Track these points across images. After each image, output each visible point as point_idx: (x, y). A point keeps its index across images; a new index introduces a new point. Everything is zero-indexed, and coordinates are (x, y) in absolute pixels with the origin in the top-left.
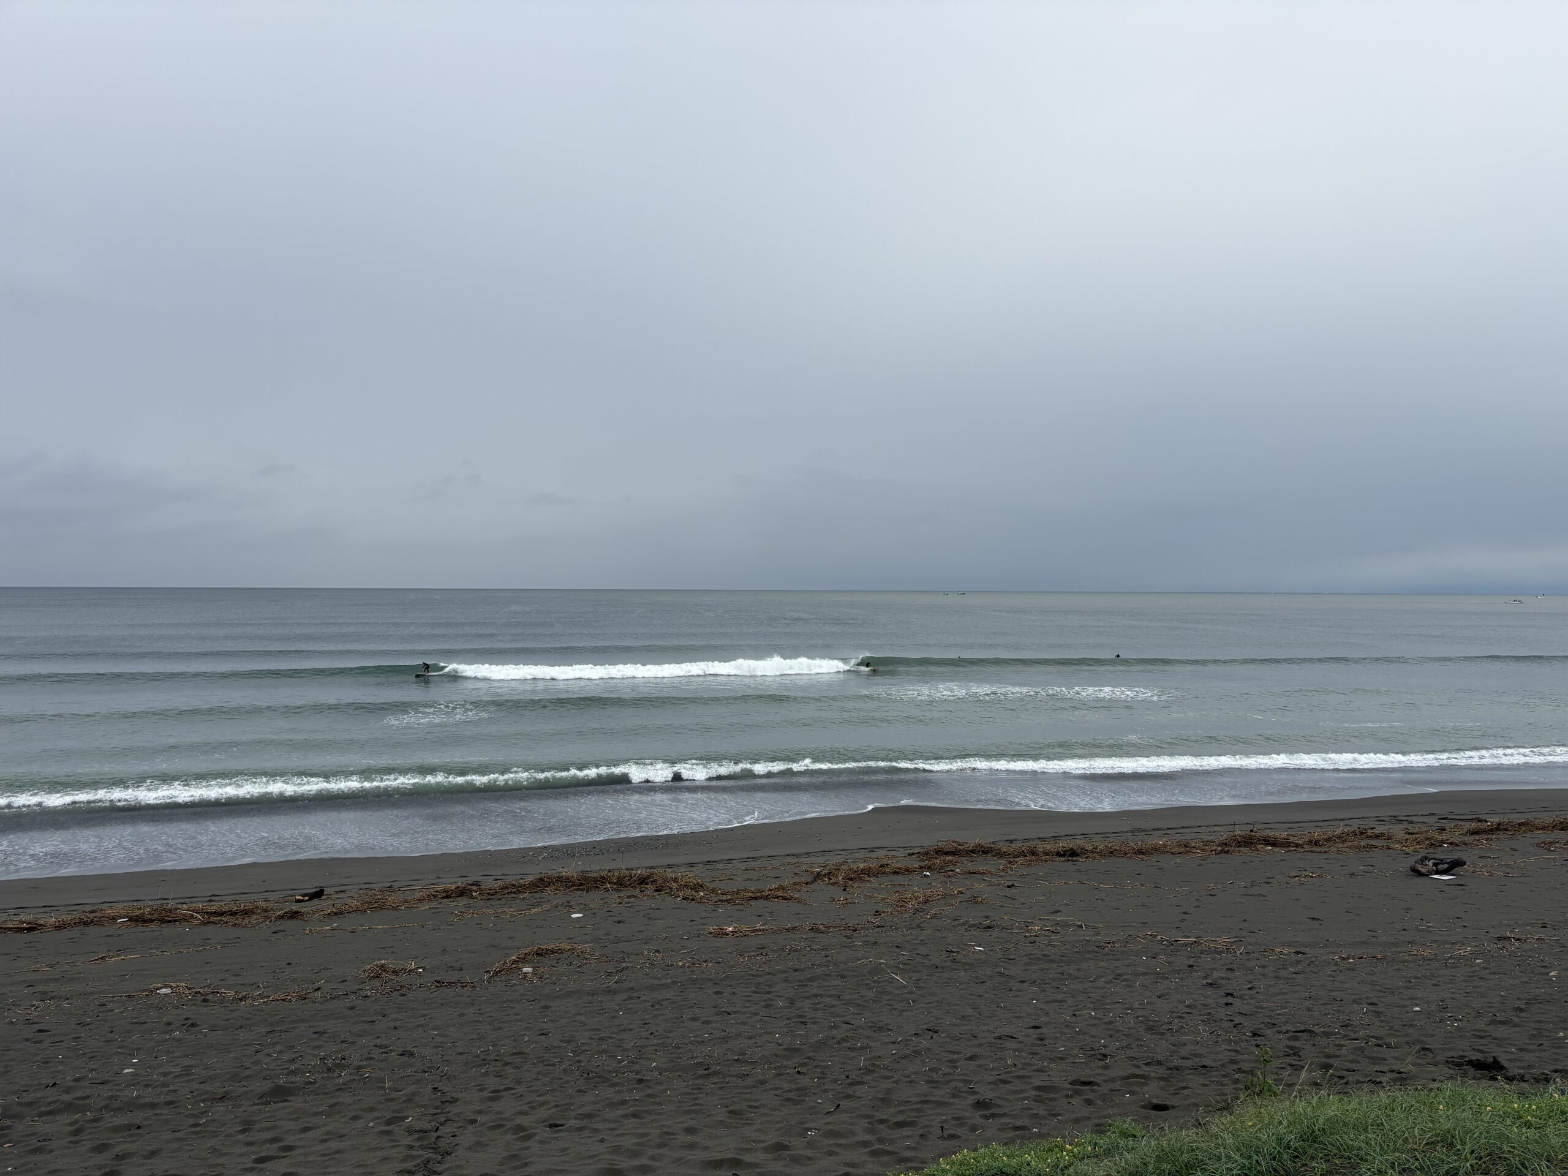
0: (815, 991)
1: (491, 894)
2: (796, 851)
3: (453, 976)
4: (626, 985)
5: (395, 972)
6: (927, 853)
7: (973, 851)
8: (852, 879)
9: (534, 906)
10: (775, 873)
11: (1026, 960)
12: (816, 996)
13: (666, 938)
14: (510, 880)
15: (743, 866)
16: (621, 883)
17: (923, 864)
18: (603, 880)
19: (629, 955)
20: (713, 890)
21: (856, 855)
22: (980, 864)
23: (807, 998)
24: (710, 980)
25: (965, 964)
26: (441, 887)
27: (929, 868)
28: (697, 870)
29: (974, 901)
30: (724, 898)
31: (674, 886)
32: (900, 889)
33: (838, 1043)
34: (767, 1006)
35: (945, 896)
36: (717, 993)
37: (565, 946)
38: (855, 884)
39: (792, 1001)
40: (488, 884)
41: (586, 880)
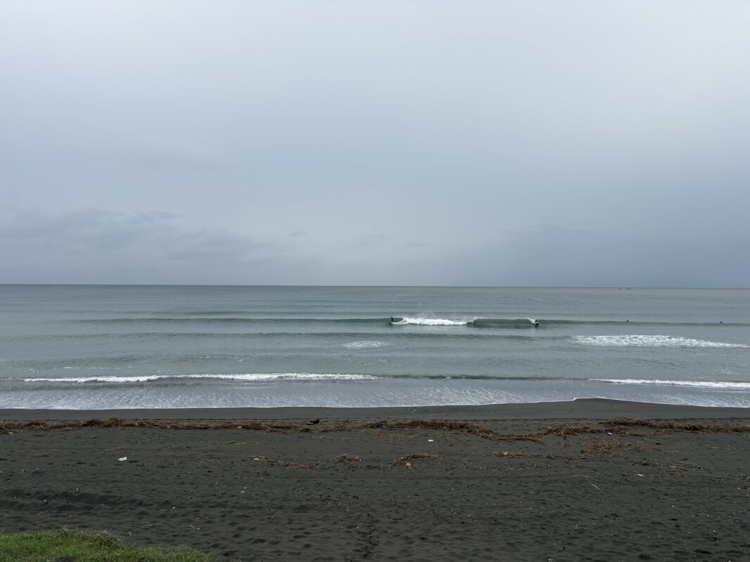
0: (550, 488)
1: (391, 428)
2: (538, 418)
3: (375, 464)
4: (455, 476)
5: (350, 460)
6: (610, 423)
7: (636, 424)
8: (568, 434)
9: (411, 434)
10: (527, 428)
11: (668, 483)
12: (551, 490)
13: (474, 455)
14: (400, 421)
15: (511, 423)
16: (451, 427)
17: (608, 429)
18: (442, 425)
19: (456, 461)
20: (496, 434)
21: (571, 422)
22: (640, 431)
23: (546, 491)
24: (496, 477)
25: (633, 482)
26: (369, 422)
27: (611, 431)
28: (488, 424)
29: (638, 450)
30: (502, 438)
31: (477, 430)
32: (595, 441)
33: (563, 515)
34: (525, 493)
35: (620, 446)
36: (500, 484)
37: (426, 455)
38: (571, 436)
39: (538, 492)
40: (390, 422)
41: (435, 423)
